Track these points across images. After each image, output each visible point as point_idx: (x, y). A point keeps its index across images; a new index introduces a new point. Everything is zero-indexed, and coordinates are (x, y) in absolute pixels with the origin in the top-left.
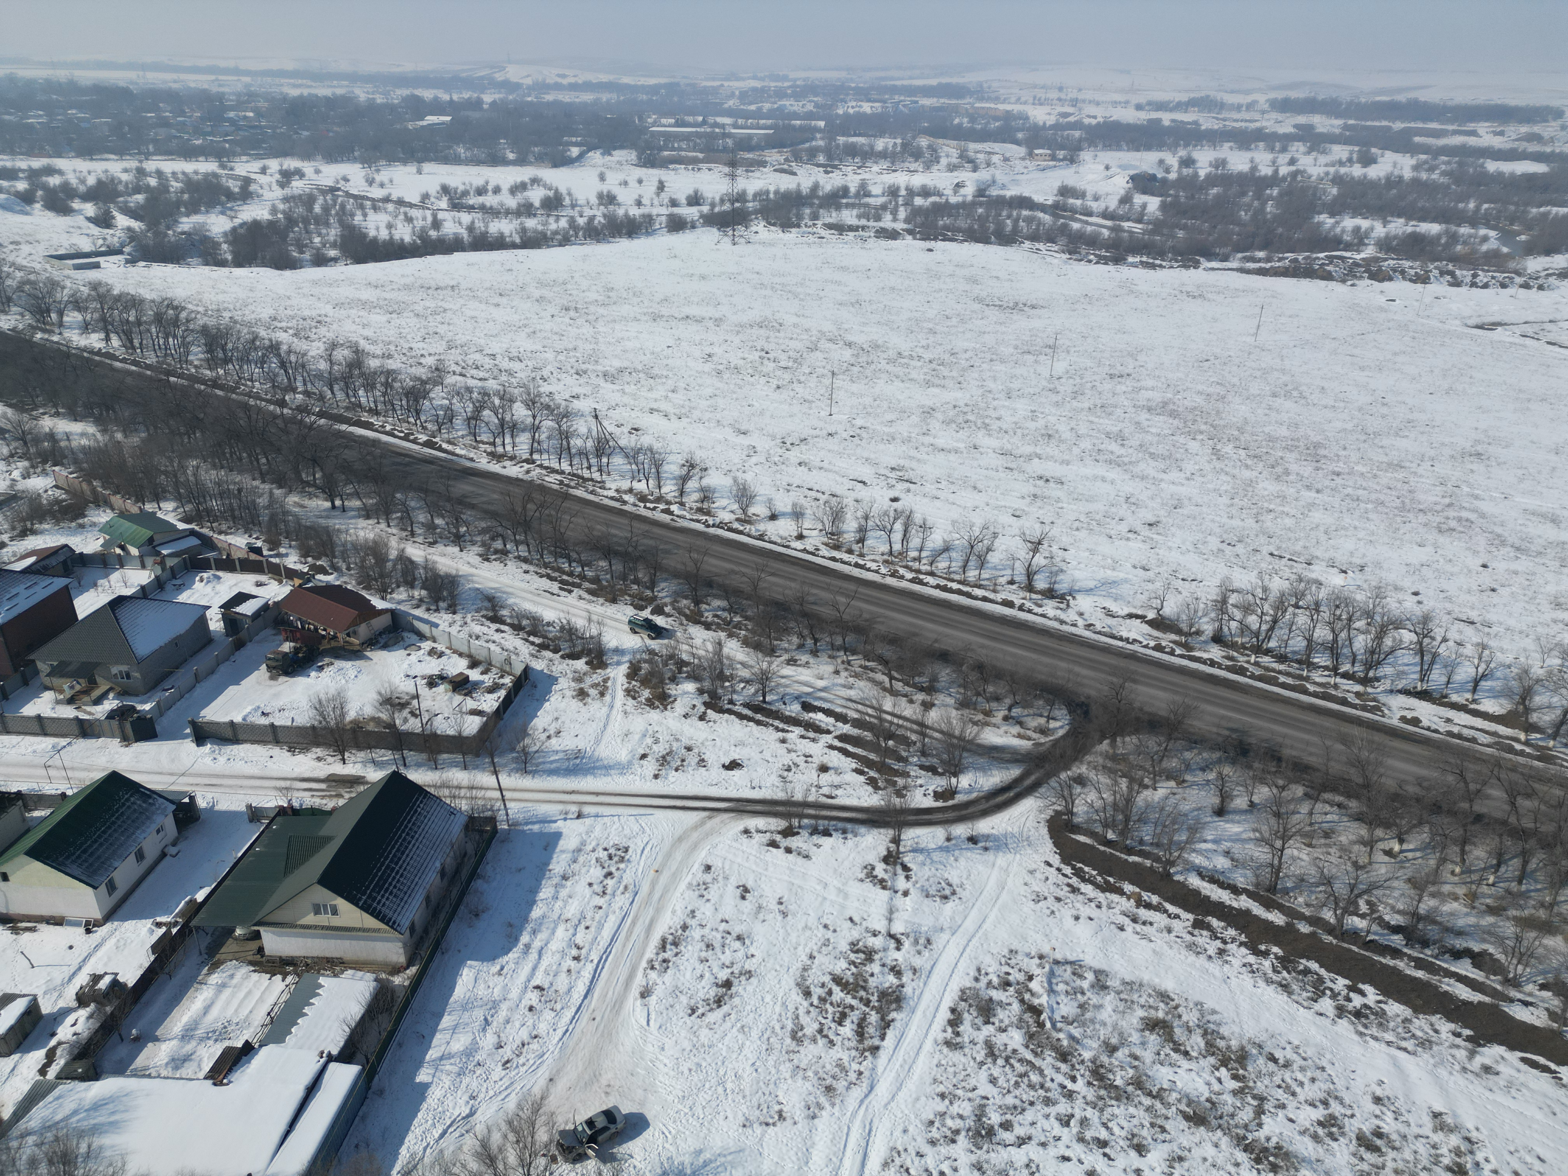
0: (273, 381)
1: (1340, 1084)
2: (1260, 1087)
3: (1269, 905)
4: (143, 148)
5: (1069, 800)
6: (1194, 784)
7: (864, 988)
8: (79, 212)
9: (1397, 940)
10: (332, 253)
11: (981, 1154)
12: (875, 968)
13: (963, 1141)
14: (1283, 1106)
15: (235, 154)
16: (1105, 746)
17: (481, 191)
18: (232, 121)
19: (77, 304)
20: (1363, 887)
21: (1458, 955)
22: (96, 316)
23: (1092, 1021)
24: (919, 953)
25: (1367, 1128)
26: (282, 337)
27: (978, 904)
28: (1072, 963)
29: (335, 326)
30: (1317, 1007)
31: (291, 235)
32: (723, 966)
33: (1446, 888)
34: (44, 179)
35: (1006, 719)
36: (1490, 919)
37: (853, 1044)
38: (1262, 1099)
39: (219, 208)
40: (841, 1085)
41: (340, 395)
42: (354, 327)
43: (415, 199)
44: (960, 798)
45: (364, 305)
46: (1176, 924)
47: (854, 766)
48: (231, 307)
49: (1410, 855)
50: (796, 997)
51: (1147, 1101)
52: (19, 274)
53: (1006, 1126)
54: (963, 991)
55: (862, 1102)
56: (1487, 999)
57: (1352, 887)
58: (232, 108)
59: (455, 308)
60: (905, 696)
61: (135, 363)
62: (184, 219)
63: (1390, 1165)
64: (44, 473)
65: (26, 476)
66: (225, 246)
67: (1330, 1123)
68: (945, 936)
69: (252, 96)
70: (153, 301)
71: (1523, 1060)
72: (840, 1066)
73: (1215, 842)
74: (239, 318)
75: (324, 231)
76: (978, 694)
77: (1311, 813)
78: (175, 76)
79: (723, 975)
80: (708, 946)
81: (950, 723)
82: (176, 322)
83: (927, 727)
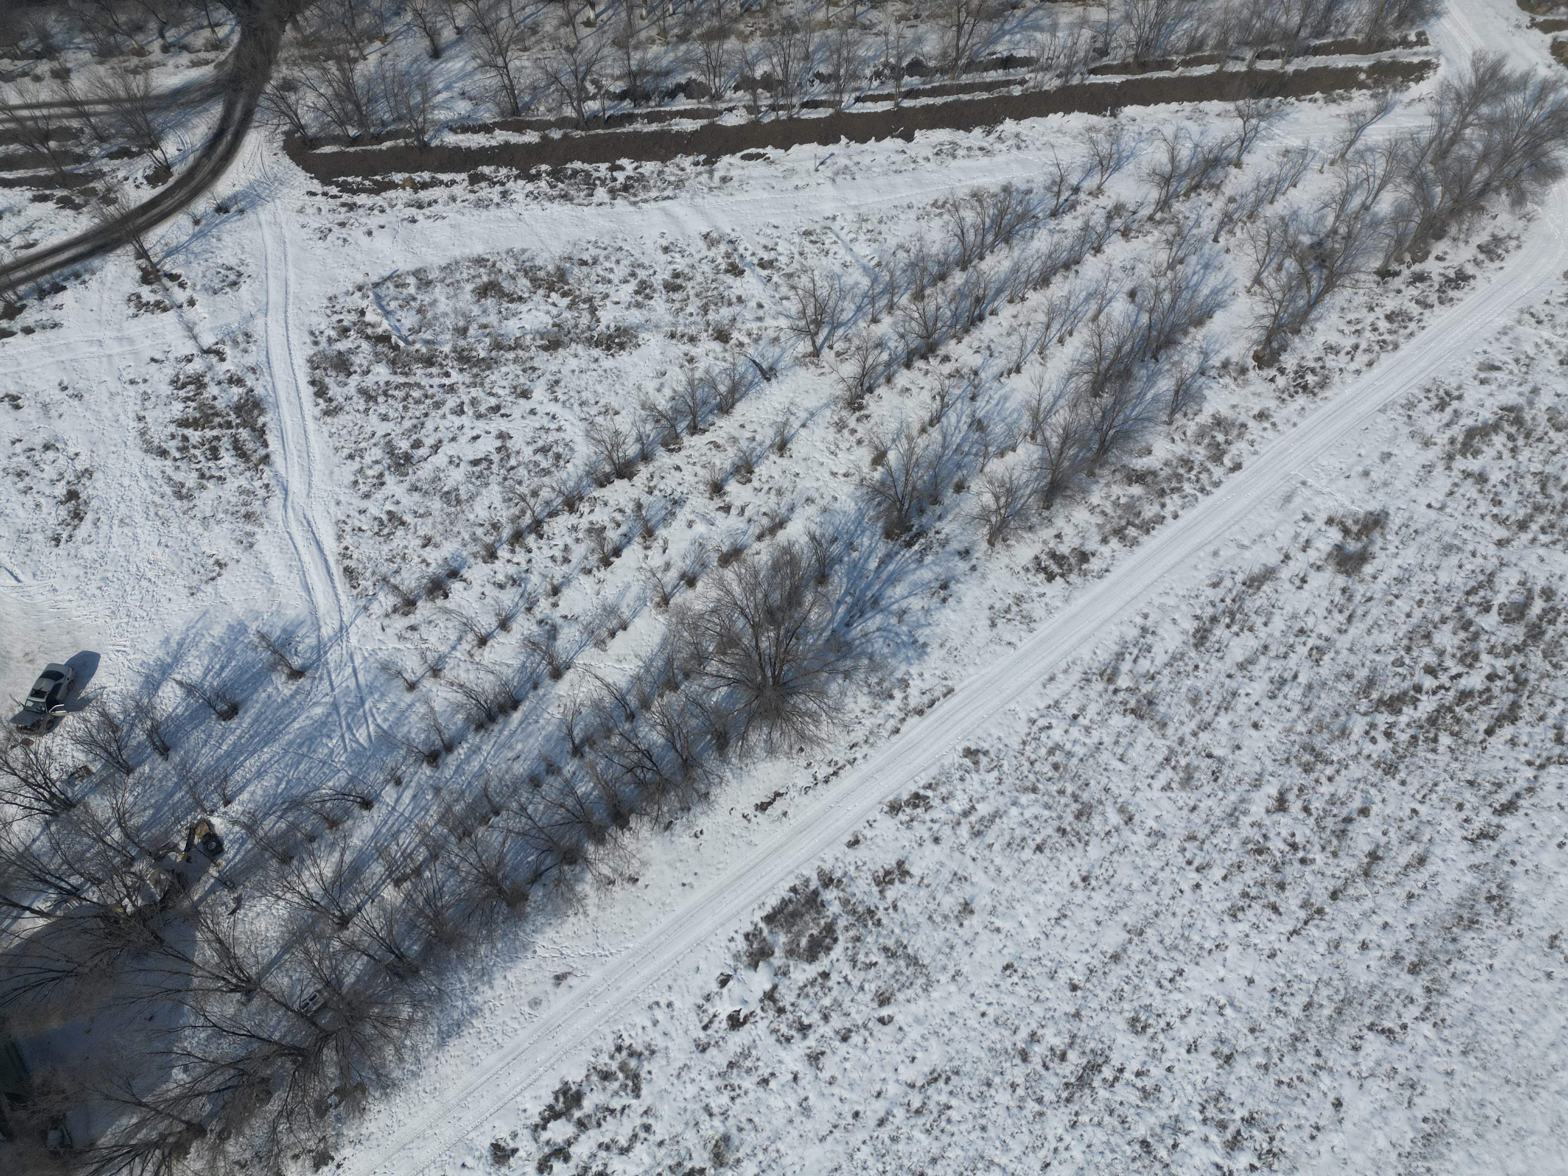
1: (637, 253)
2: (585, 291)
3: (520, 127)
5: (290, 113)
6: (398, 33)
7: (217, 414)
9: (627, 105)
11: (411, 478)
12: (213, 390)
13: (389, 478)
14: (607, 296)
16: (289, 33)
20: (582, 69)
21: (672, 94)
23: (435, 318)
24: (245, 351)
25: (667, 276)
27: (271, 272)
28: (390, 278)
30: (595, 199)
32: (53, 482)
33: (643, 35)
35: (165, 49)
36: (683, 48)
37: (242, 466)
38: (589, 300)
40: (256, 506)
44: (178, 170)
46: (457, 190)
47: (29, 194)
49: (604, 17)
50: (154, 464)
51: (511, 355)
53: (417, 445)
54: (310, 361)
55: (285, 507)
56: (705, 122)
57: (575, 73)
60: (24, 74)
63: (692, 293)
67: (644, 289)
68: (260, 321)
71: (743, 158)
72: (242, 491)
73: (448, 87)
76: (112, 32)
77: (511, 15)
79: (61, 490)
80: (19, 475)
81: (105, 85)
83: (82, 103)
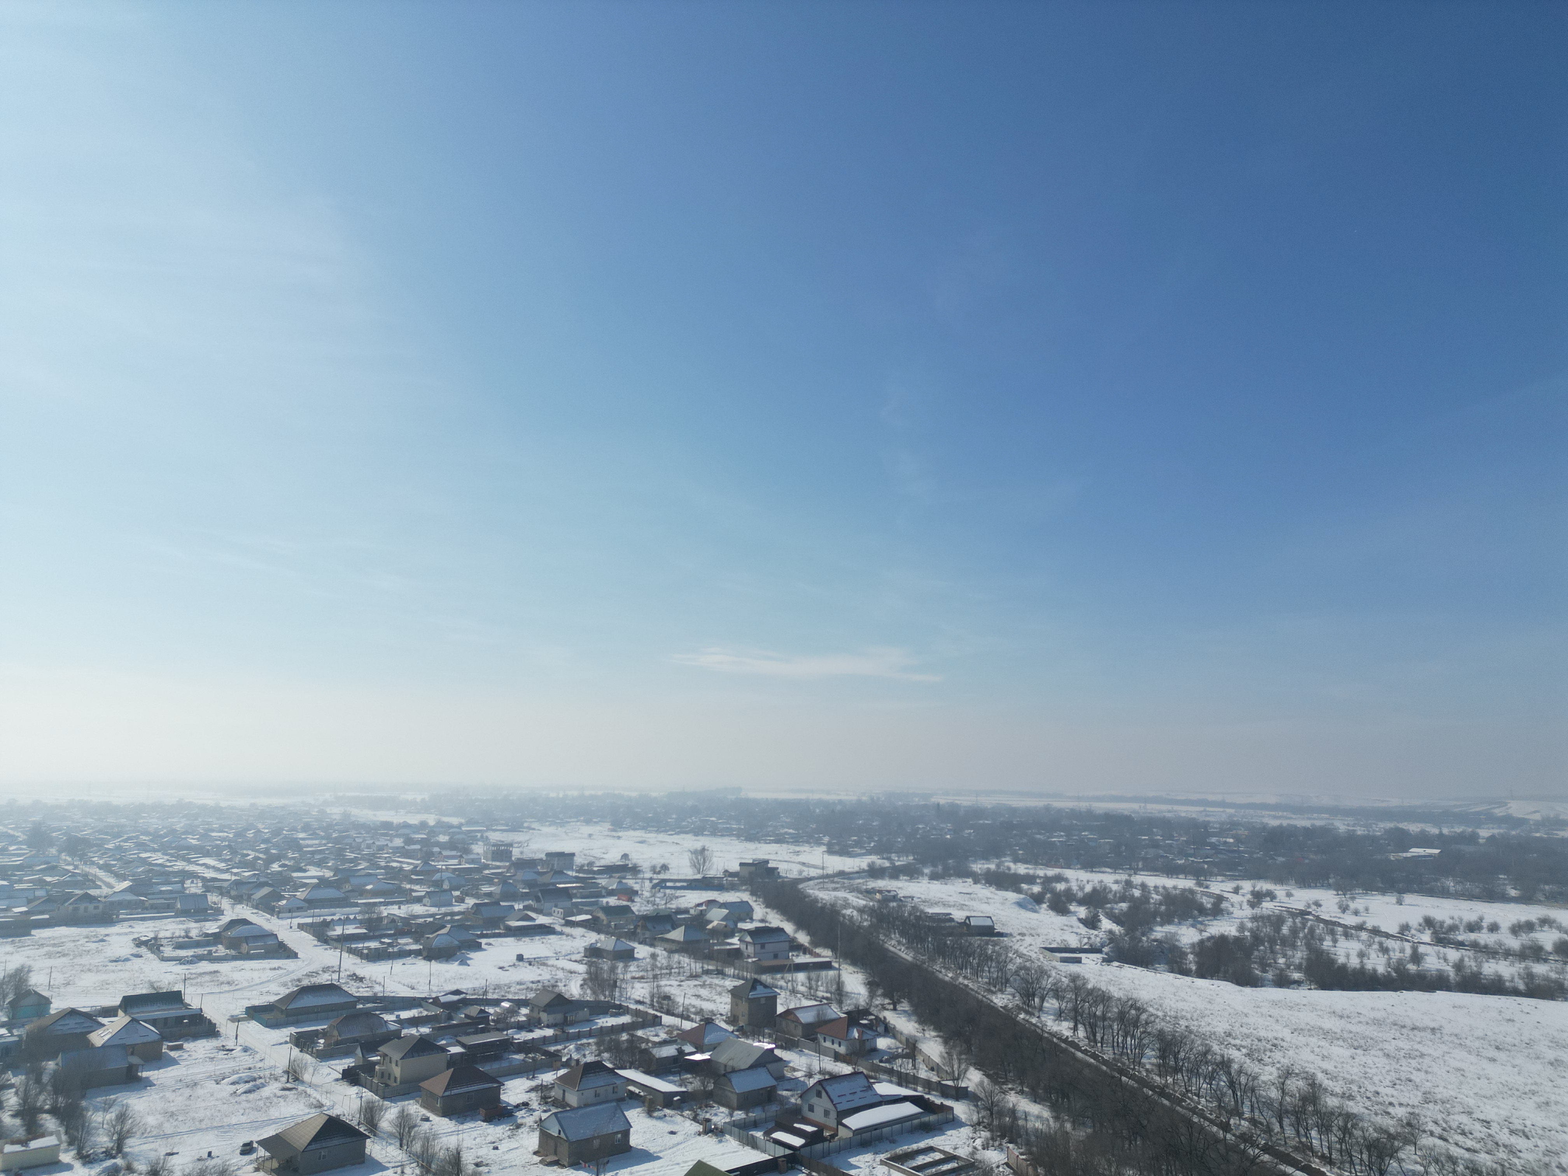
0: (1219, 1100)
4: (1134, 865)
8: (1074, 913)
10: (1296, 976)
15: (1212, 874)
17: (1473, 927)
18: (1214, 846)
19: (1057, 992)
22: (1070, 1005)
26: (1235, 1054)
29: (1291, 1053)
31: (1256, 953)
34: (1054, 884)
39: (1190, 921)
41: (1289, 1132)
42: (1312, 1057)
43: (1393, 930)
45: (1327, 1034)
48: (1189, 1016)
52: (1019, 960)
58: (1214, 835)
59: (1436, 1054)
61: (1094, 1056)
62: (1158, 928)
64: (1000, 1148)
65: (985, 1147)
66: (1191, 957)
69: (1234, 825)
70: (1119, 999)
74: (1195, 1029)
75: (1290, 953)
78: (1169, 807)
82: (1136, 1023)
